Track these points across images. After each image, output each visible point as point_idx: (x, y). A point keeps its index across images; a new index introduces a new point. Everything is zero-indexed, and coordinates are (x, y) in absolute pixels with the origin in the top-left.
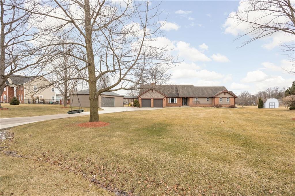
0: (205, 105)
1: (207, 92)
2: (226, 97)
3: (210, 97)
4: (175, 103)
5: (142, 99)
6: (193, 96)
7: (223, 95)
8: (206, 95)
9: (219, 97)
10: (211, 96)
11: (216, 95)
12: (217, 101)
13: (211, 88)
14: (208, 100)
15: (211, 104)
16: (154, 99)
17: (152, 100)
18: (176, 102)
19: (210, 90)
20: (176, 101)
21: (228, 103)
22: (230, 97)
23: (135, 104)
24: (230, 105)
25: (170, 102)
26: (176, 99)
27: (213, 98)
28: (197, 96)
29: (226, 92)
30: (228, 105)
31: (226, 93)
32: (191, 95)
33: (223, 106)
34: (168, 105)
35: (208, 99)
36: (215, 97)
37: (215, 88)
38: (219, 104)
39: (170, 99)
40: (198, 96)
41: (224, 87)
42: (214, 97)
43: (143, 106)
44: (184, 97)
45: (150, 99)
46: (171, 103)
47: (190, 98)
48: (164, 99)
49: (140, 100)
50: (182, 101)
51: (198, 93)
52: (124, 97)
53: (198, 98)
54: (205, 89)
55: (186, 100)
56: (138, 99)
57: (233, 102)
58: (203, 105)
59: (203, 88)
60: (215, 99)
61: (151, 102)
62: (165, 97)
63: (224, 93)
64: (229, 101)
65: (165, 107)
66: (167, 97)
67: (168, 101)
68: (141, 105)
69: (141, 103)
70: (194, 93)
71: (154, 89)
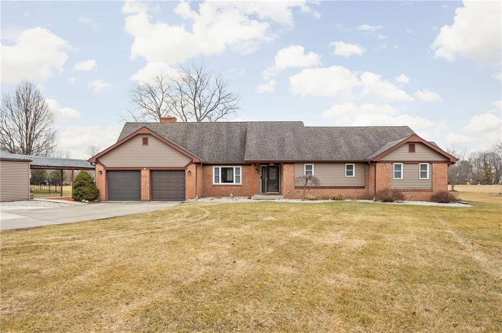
0: (342, 190)
1: (349, 145)
2: (416, 162)
3: (356, 162)
4: (234, 183)
5: (108, 171)
6: (296, 158)
7: (404, 154)
8: (344, 153)
9: (392, 162)
10: (361, 159)
11: (378, 153)
12: (384, 176)
13: (362, 132)
14: (350, 173)
15: (363, 187)
16: (152, 171)
17: (145, 174)
18: (237, 181)
19: (358, 138)
20: (238, 178)
21: (425, 183)
22: (431, 163)
23: (75, 188)
24: (431, 190)
25: (217, 181)
26: (238, 169)
27: (367, 163)
28: (308, 157)
29: (414, 143)
30: (425, 191)
31: (418, 148)
32: (291, 153)
33: (408, 195)
34: (206, 192)
35: (350, 167)
36: (376, 162)
37: (377, 131)
38: (393, 188)
39: (217, 169)
40: (313, 159)
41: (407, 128)
42: (374, 163)
43: (113, 196)
44: (267, 163)
45: (138, 171)
46: (220, 183)
47: (285, 167)
48: (189, 168)
49: (101, 172)
50: (262, 177)
51: (315, 148)
52: (31, 163)
53: (313, 165)
54: (341, 133)
55: (275, 174)
56: (94, 169)
57: (443, 179)
58: (333, 190)
59: (333, 132)
60: (377, 169)
61: (142, 179)
62: (192, 163)
63: (410, 145)
64: (428, 178)
65: (191, 198)
66: (198, 164)
67: (212, 176)
68: (103, 193)
69: (104, 184)
70: (300, 147)
71: (149, 134)
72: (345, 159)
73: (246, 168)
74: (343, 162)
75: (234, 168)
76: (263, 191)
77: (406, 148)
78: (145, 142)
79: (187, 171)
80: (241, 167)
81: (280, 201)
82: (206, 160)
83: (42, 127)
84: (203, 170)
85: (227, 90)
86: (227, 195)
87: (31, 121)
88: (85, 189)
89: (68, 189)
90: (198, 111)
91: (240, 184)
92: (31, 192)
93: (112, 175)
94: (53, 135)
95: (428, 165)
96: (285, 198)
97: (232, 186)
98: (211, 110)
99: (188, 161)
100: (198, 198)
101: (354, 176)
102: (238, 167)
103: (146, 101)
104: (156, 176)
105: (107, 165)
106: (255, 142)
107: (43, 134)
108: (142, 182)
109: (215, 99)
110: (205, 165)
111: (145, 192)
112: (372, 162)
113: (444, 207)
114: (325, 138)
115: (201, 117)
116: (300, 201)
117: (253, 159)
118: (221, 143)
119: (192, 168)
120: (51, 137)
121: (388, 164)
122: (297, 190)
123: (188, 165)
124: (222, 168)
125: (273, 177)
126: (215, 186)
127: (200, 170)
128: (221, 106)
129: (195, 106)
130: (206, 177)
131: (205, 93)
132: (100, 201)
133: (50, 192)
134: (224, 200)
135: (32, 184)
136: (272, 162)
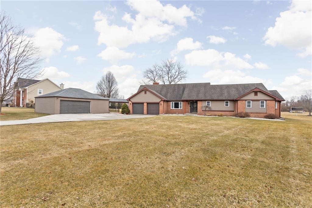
0: (223, 112)
1: (229, 93)
2: (259, 100)
3: (230, 100)
4: (179, 109)
5: (133, 103)
7: (252, 96)
8: (225, 96)
9: (246, 100)
10: (232, 99)
11: (240, 96)
12: (242, 106)
14: (227, 105)
15: (233, 111)
16: (148, 103)
17: (145, 104)
18: (181, 108)
19: (234, 90)
20: (181, 106)
22: (266, 100)
24: (266, 113)
25: (172, 108)
27: (235, 101)
28: (208, 98)
30: (263, 113)
31: (259, 94)
32: (201, 97)
33: (254, 115)
34: (168, 112)
35: (227, 102)
36: (238, 100)
38: (246, 112)
39: (172, 103)
40: (210, 99)
43: (134, 113)
44: (193, 101)
45: (143, 103)
46: (174, 108)
48: (161, 103)
49: (131, 104)
50: (190, 106)
51: (212, 94)
52: (109, 101)
53: (210, 101)
54: (226, 88)
55: (196, 105)
56: (128, 103)
57: (272, 108)
58: (219, 112)
59: (223, 87)
60: (238, 103)
61: (144, 106)
62: (162, 100)
63: (255, 93)
64: (265, 107)
65: (161, 114)
66: (164, 101)
67: (170, 106)
68: (131, 111)
69: (131, 108)
70: (206, 94)
71: (147, 90)
72: (224, 99)
73: (184, 102)
74: (224, 100)
75: (179, 102)
76: (191, 112)
77: (253, 94)
78: (145, 93)
80: (182, 102)
81: (197, 116)
82: (168, 99)
83: (113, 87)
84: (167, 103)
85: (182, 70)
86: (175, 113)
87: (110, 85)
88: (125, 110)
89: (121, 110)
90: (170, 79)
91: (182, 109)
92: (109, 110)
93: (135, 105)
94: (117, 90)
95: (265, 101)
96: (198, 115)
97: (178, 110)
98: (175, 78)
99: (160, 100)
100: (164, 114)
101: (229, 106)
102: (181, 102)
103: (149, 75)
104: (149, 105)
105: (133, 102)
106: (187, 92)
107: (114, 90)
108: (144, 108)
109: (177, 73)
110: (167, 101)
111: (145, 111)
112: (236, 100)
113: (270, 121)
114: (218, 90)
115: (171, 81)
116: (203, 116)
117: (185, 99)
118: (175, 93)
119: (162, 103)
120: (116, 91)
121: (243, 101)
122: (203, 112)
124: (175, 103)
125: (195, 106)
126: (172, 109)
127: (165, 103)
128: (179, 77)
129: (168, 76)
130: (168, 106)
131: (173, 71)
132: (130, 114)
133: (116, 111)
134: (174, 115)
135: (109, 108)
136: (195, 100)
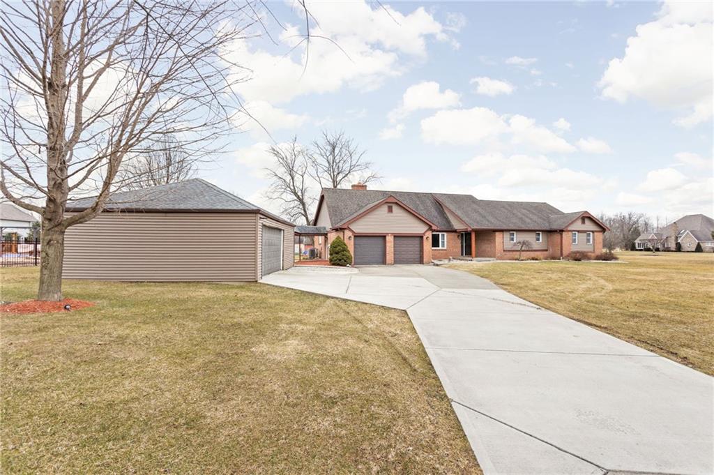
26: (443, 236)
29: (586, 217)
47: (497, 234)
79: (425, 238)
123: (426, 232)
